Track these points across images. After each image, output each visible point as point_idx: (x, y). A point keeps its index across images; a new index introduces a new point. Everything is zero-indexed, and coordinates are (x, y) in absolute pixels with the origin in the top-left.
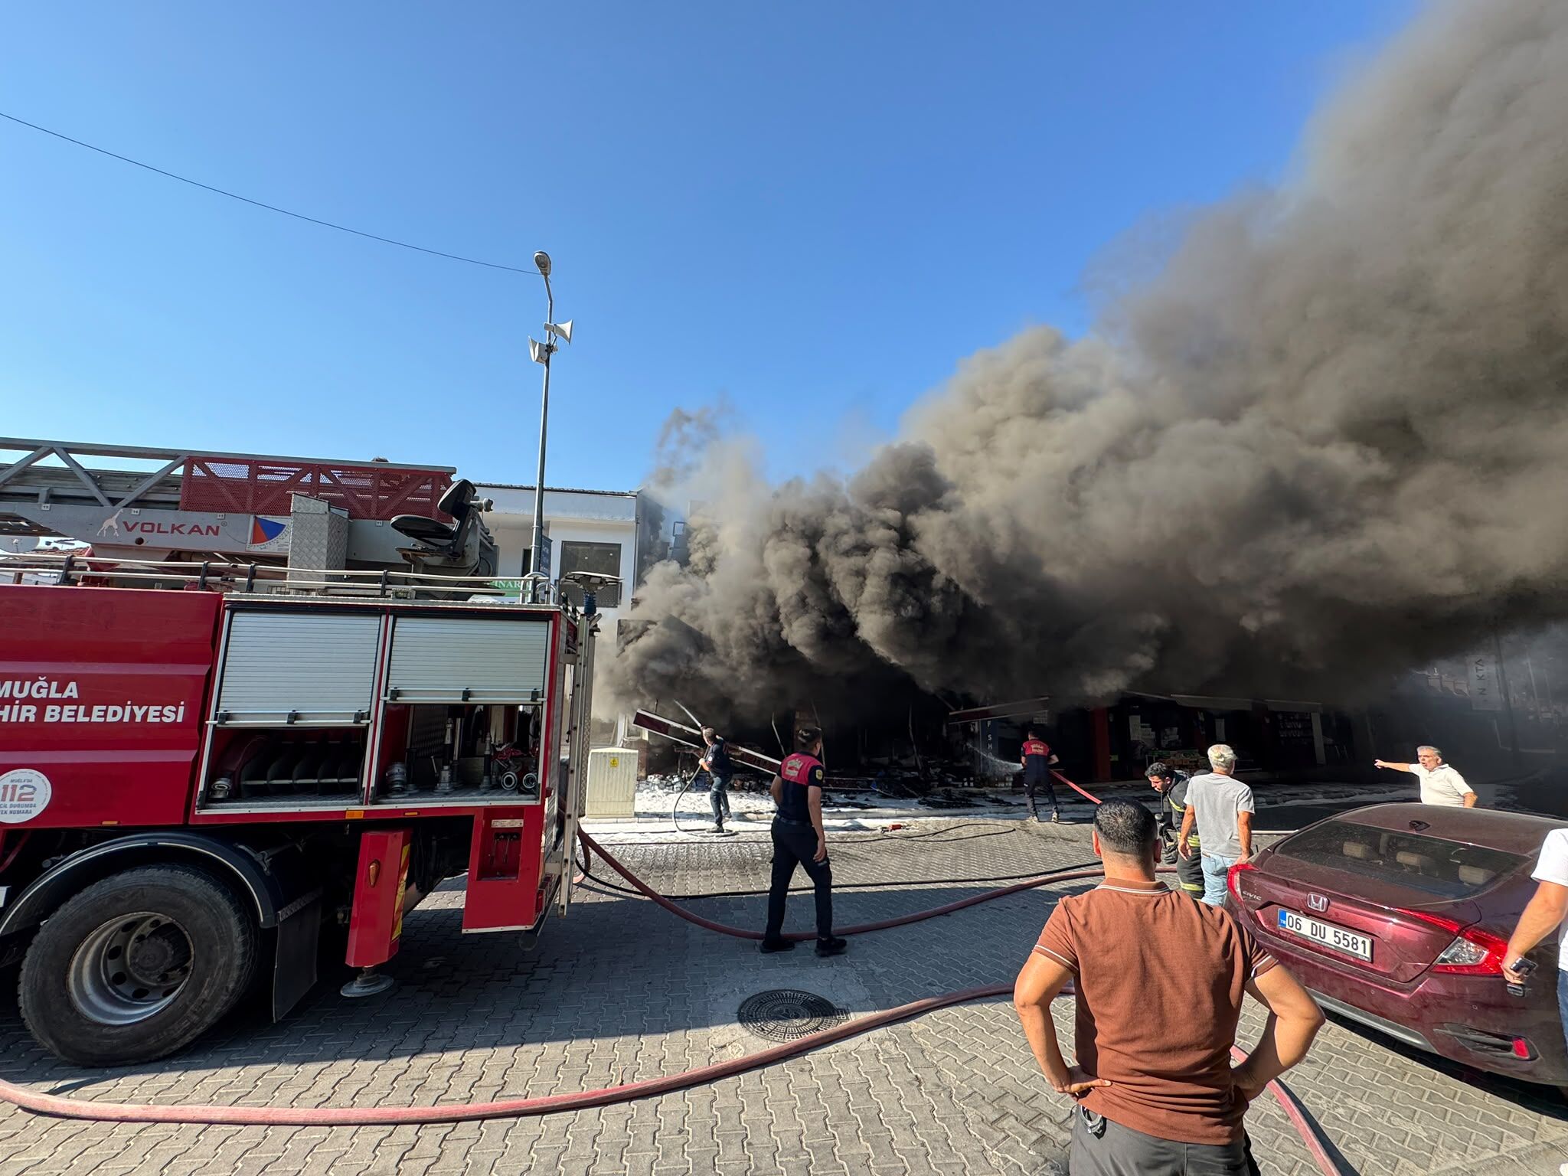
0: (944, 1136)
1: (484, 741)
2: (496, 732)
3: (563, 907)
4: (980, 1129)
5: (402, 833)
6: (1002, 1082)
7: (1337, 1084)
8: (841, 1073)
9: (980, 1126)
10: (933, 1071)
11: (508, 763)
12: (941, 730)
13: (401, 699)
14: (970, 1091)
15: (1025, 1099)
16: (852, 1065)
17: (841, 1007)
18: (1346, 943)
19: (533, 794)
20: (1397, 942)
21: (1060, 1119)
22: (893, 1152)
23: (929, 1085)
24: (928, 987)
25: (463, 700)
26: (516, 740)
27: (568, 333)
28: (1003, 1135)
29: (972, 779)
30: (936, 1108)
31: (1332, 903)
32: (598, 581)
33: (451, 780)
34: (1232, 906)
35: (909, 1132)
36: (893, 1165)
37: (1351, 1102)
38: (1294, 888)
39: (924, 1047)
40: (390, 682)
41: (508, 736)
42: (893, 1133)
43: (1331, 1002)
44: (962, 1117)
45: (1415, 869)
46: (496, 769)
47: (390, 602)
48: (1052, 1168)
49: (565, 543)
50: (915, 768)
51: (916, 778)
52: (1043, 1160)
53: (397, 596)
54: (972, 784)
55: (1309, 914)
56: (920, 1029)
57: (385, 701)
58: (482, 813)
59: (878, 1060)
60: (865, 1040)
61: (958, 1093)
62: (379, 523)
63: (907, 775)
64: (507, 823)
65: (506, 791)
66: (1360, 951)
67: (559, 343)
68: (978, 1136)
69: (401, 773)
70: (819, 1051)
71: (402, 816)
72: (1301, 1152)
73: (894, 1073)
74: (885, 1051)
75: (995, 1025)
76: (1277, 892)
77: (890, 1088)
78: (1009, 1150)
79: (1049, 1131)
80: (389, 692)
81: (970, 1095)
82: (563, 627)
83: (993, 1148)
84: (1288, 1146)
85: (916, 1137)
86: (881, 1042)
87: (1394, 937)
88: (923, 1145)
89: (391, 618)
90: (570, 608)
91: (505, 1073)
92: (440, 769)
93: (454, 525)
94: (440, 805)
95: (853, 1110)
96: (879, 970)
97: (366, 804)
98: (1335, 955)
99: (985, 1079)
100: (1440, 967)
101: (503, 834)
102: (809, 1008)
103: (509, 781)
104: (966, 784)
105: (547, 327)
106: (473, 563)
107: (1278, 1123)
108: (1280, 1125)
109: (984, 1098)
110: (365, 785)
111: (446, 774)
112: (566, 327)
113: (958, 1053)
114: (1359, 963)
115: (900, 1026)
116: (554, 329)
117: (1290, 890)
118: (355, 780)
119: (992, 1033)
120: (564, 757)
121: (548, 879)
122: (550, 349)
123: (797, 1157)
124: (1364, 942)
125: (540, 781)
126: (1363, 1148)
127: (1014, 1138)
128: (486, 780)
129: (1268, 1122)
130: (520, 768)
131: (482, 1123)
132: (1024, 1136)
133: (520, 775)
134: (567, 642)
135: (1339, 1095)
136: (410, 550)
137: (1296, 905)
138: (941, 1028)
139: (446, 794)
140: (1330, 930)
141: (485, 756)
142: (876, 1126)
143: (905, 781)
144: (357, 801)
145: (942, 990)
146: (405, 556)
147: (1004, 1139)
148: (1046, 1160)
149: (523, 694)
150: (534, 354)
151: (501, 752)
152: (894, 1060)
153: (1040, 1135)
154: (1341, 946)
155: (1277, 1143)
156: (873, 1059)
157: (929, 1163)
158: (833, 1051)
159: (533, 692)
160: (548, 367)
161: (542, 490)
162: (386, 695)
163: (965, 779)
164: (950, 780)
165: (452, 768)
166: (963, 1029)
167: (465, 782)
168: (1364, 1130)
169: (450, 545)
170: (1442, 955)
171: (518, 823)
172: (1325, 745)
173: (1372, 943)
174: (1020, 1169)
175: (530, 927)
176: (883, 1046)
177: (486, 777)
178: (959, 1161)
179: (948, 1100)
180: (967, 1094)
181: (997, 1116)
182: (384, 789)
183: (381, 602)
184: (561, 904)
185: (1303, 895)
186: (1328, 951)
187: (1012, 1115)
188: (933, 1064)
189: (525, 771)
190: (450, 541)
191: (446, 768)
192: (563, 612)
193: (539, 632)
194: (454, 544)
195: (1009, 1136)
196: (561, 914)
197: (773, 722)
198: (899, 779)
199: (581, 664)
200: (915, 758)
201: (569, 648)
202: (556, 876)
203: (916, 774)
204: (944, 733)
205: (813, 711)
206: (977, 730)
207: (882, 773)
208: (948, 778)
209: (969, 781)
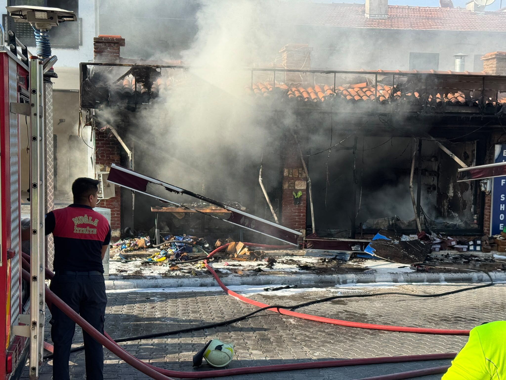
3: (34, 369)
12: (447, 189)
29: (479, 242)
32: (44, 16)
50: (415, 231)
51: (414, 242)
63: (405, 238)
82: (12, 72)
90: (19, 49)
104: (472, 248)
120: (25, 216)
121: (18, 339)
134: (19, 89)
143: (403, 245)
163: (471, 243)
164: (454, 243)
184: (32, 366)
192: (11, 54)
196: (33, 375)
197: (260, 179)
198: (397, 242)
199: (35, 115)
200: (415, 220)
201: (22, 96)
202: (26, 338)
203: (415, 237)
204: (451, 194)
205: (303, 169)
206: (488, 189)
207: (378, 236)
208: (451, 241)
209: (475, 245)
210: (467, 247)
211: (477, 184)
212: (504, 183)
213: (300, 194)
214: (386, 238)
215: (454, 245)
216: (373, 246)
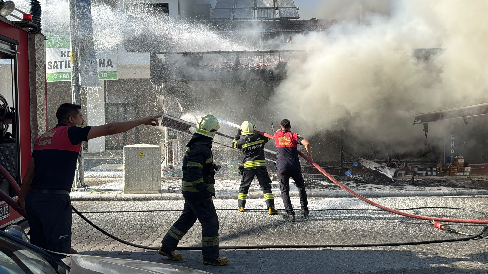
29: (434, 169)
54: (434, 173)
163: (429, 170)
210: (425, 172)
212: (453, 127)
215: (416, 171)
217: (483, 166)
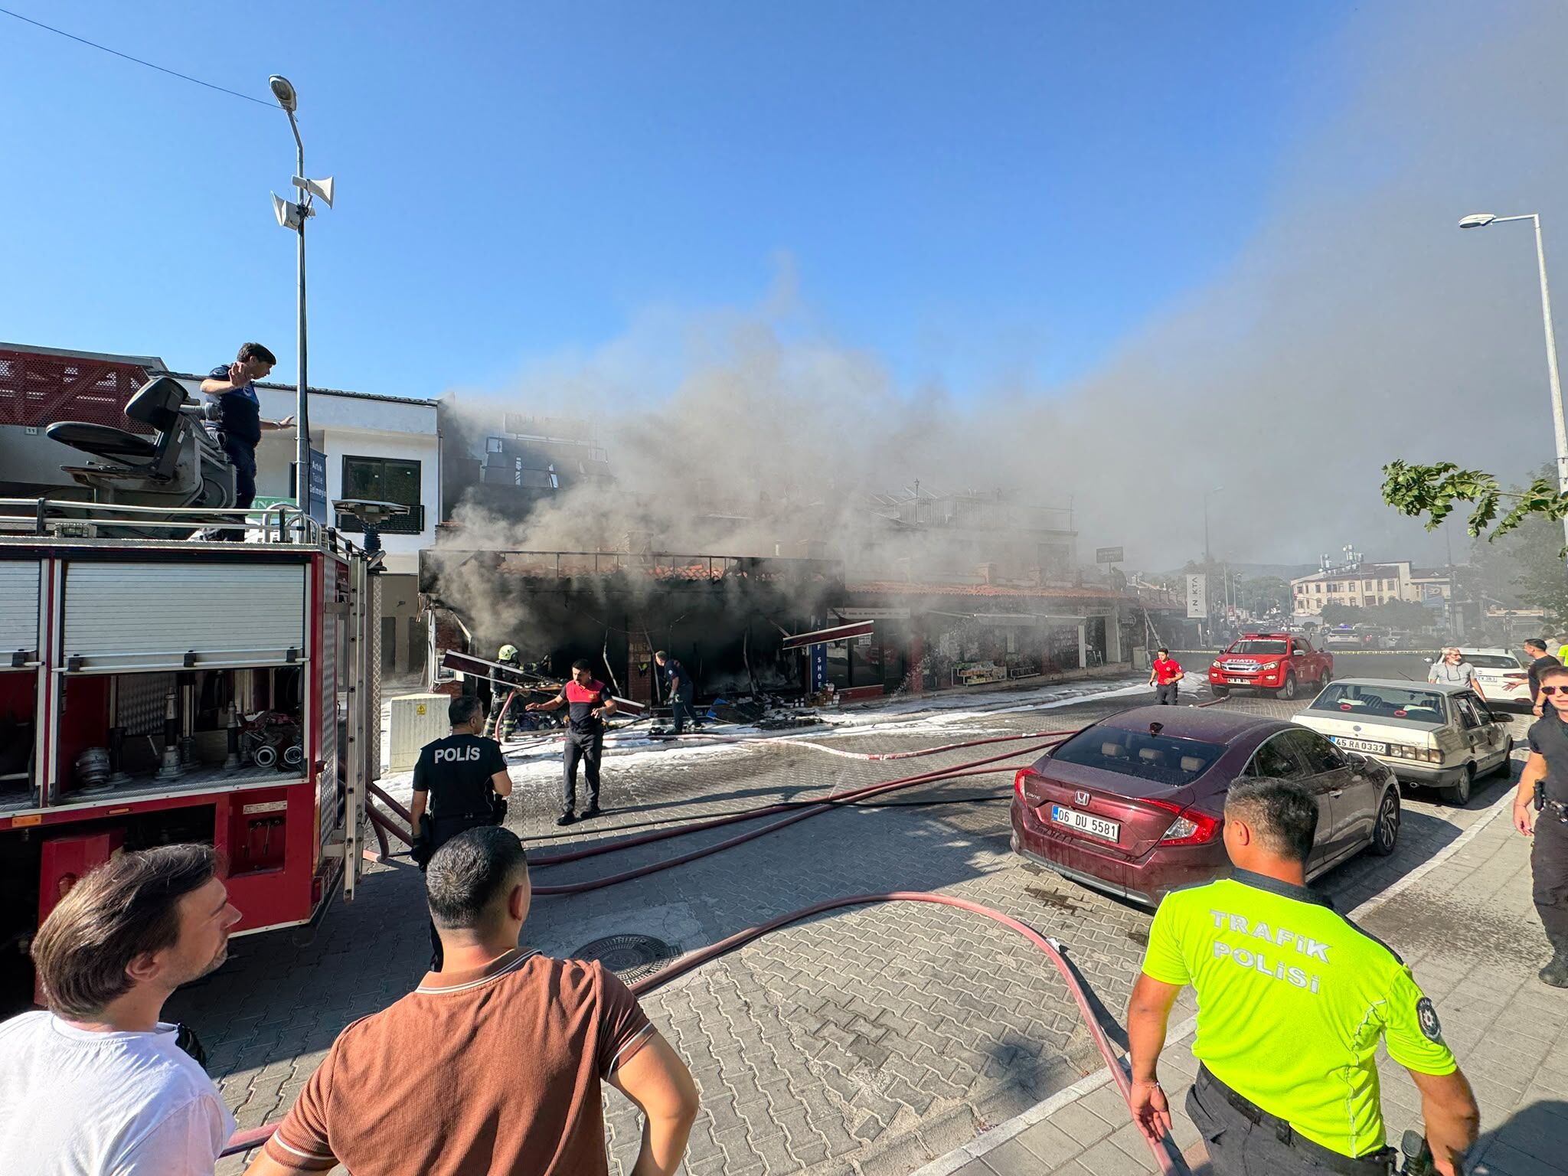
0: (770, 1056)
1: (226, 712)
2: (244, 699)
3: (349, 891)
4: (803, 1042)
5: (109, 835)
6: (822, 993)
7: (1088, 943)
8: (672, 1013)
9: (803, 1039)
10: (761, 993)
11: (262, 735)
12: (775, 654)
13: (85, 670)
14: (795, 1007)
15: (843, 1004)
16: (683, 1003)
17: (673, 944)
18: (1100, 829)
19: (300, 770)
20: (1135, 823)
21: (872, 1018)
22: (722, 1082)
23: (757, 1008)
24: (758, 911)
25: (185, 666)
26: (272, 706)
27: (328, 195)
28: (824, 1042)
29: (802, 699)
30: (763, 1029)
31: (1093, 798)
32: (376, 510)
33: (181, 760)
34: (1017, 805)
35: (737, 1059)
36: (722, 1096)
37: (1096, 955)
38: (1065, 787)
39: (753, 970)
40: (66, 647)
41: (261, 703)
42: (722, 1063)
43: (1086, 877)
44: (787, 1034)
45: (1151, 762)
46: (247, 743)
47: (55, 542)
48: (866, 1065)
49: (348, 460)
50: (749, 694)
51: (750, 704)
52: (858, 1059)
53: (65, 533)
54: (802, 704)
55: (1076, 808)
56: (750, 954)
57: (61, 674)
58: (227, 799)
59: (709, 992)
60: (696, 974)
61: (784, 1010)
62: (32, 430)
63: (741, 701)
64: (266, 807)
65: (261, 769)
66: (1110, 835)
67: (316, 205)
68: (801, 1049)
69: (100, 761)
70: (649, 994)
71: (106, 815)
72: (1059, 1006)
73: (724, 1003)
74: (717, 982)
75: (818, 938)
76: (1053, 792)
77: (720, 1018)
78: (829, 1057)
79: (863, 1030)
80: (66, 661)
81: (795, 1010)
82: (329, 571)
83: (814, 1058)
84: (1051, 1003)
85: (744, 1062)
86: (712, 973)
87: (1134, 820)
88: (751, 1068)
89: (58, 564)
90: (342, 545)
91: (280, 1088)
92: (163, 750)
93: (156, 438)
94: (163, 796)
95: (683, 1049)
96: (711, 901)
97: (45, 806)
98: (1093, 839)
99: (808, 992)
100: (1165, 842)
101: (260, 820)
102: (643, 952)
103: (265, 757)
104: (797, 705)
105: (296, 182)
106: (194, 488)
107: (1044, 984)
108: (1046, 986)
109: (807, 1011)
110: (39, 781)
111: (171, 756)
112: (325, 185)
113: (785, 971)
114: (1108, 844)
115: (732, 954)
116: (306, 186)
117: (1063, 789)
118: (26, 775)
119: (815, 946)
121: (328, 861)
122: (303, 211)
123: (625, 1109)
124: (1113, 827)
125: (307, 755)
126: (1103, 992)
127: (833, 1044)
128: (232, 759)
129: (1038, 985)
130: (279, 741)
131: (247, 1154)
132: (841, 1040)
133: (280, 750)
134: (336, 587)
135: (1088, 951)
136: (86, 470)
137: (1066, 801)
138: (770, 949)
139: (174, 781)
140: (1090, 819)
141: (229, 730)
142: (705, 1060)
143: (741, 707)
144: (30, 803)
145: (771, 912)
146: (78, 478)
147: (825, 1046)
148: (861, 1059)
149: (277, 654)
150: (281, 216)
151: (252, 723)
152: (723, 989)
153: (855, 1036)
154: (1097, 832)
155: (1043, 1003)
156: (704, 993)
157: (756, 1086)
158: (665, 991)
159: (288, 652)
160: (302, 233)
161: (306, 391)
162: (61, 665)
163: (796, 701)
164: (782, 702)
165: (181, 748)
166: (790, 948)
167: (201, 763)
168: (1105, 977)
169: (151, 464)
170: (1167, 832)
171: (280, 806)
172: (1087, 651)
173: (1119, 827)
174: (838, 1072)
175: (304, 922)
176: (714, 978)
177: (232, 755)
178: (783, 1077)
179: (775, 1019)
180: (792, 1010)
181: (819, 1026)
182: (72, 782)
183: (38, 542)
184: (346, 889)
185: (1072, 792)
186: (1087, 836)
187: (832, 1022)
188: (761, 986)
189: (288, 743)
190: (150, 459)
191: (171, 748)
192: (328, 553)
193: (295, 578)
194: (157, 464)
195: (829, 1042)
196: (347, 899)
197: (605, 655)
198: (734, 705)
199: (355, 614)
200: (750, 684)
201: (342, 594)
202: (339, 858)
203: (750, 699)
204: (778, 658)
205: (647, 643)
206: (808, 654)
207: (718, 701)
208: (780, 700)
209: (800, 702)
210: (793, 704)
211: (799, 650)
213: (645, 666)
214: (724, 702)
216: (714, 711)
217: (849, 691)
